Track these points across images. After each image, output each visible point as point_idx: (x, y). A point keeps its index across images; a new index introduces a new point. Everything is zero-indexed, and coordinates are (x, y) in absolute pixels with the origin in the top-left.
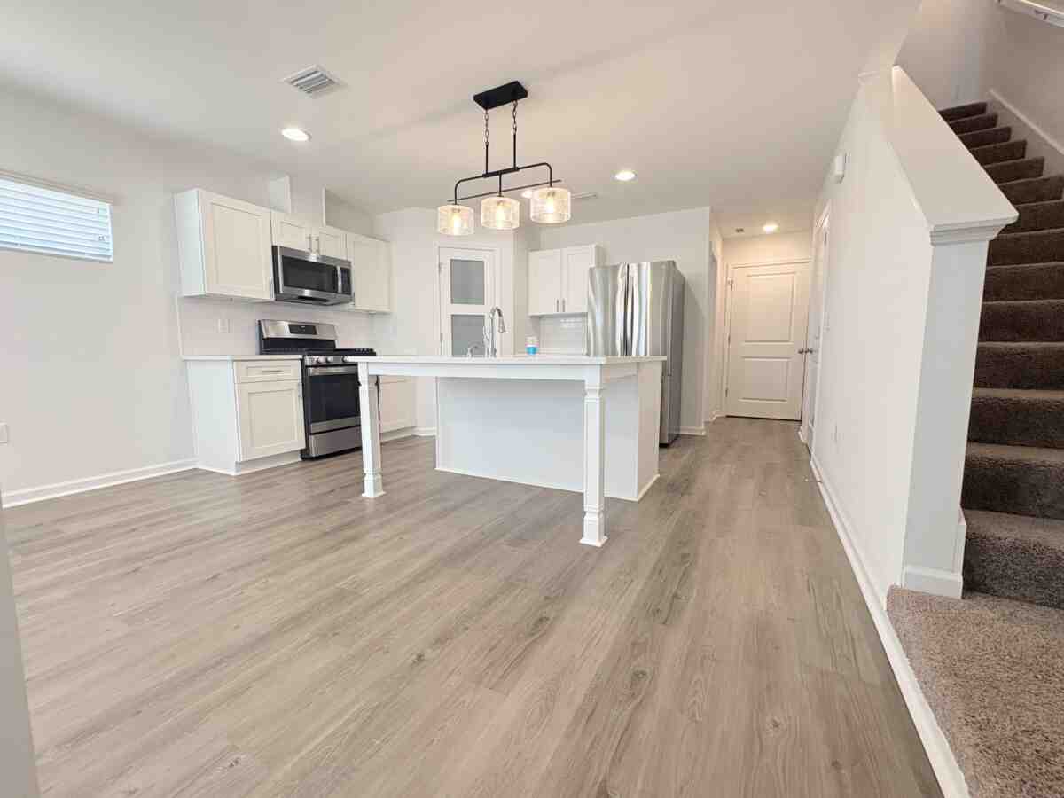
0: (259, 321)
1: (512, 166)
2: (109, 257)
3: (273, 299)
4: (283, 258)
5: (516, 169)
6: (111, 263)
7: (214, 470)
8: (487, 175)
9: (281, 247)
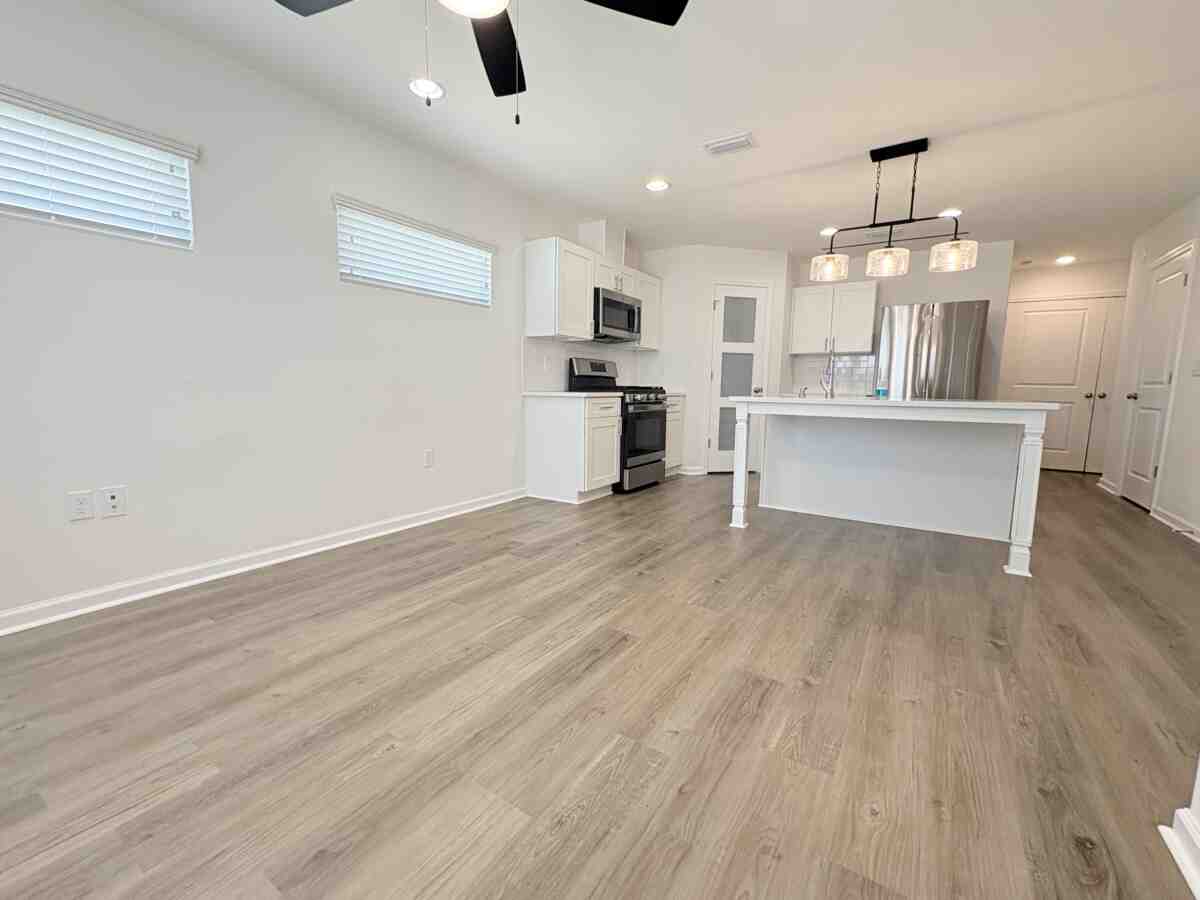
0: (571, 360)
1: (908, 218)
2: (487, 302)
3: (592, 338)
4: (604, 299)
5: (911, 220)
6: (487, 307)
7: (553, 499)
8: (874, 225)
9: (603, 289)
